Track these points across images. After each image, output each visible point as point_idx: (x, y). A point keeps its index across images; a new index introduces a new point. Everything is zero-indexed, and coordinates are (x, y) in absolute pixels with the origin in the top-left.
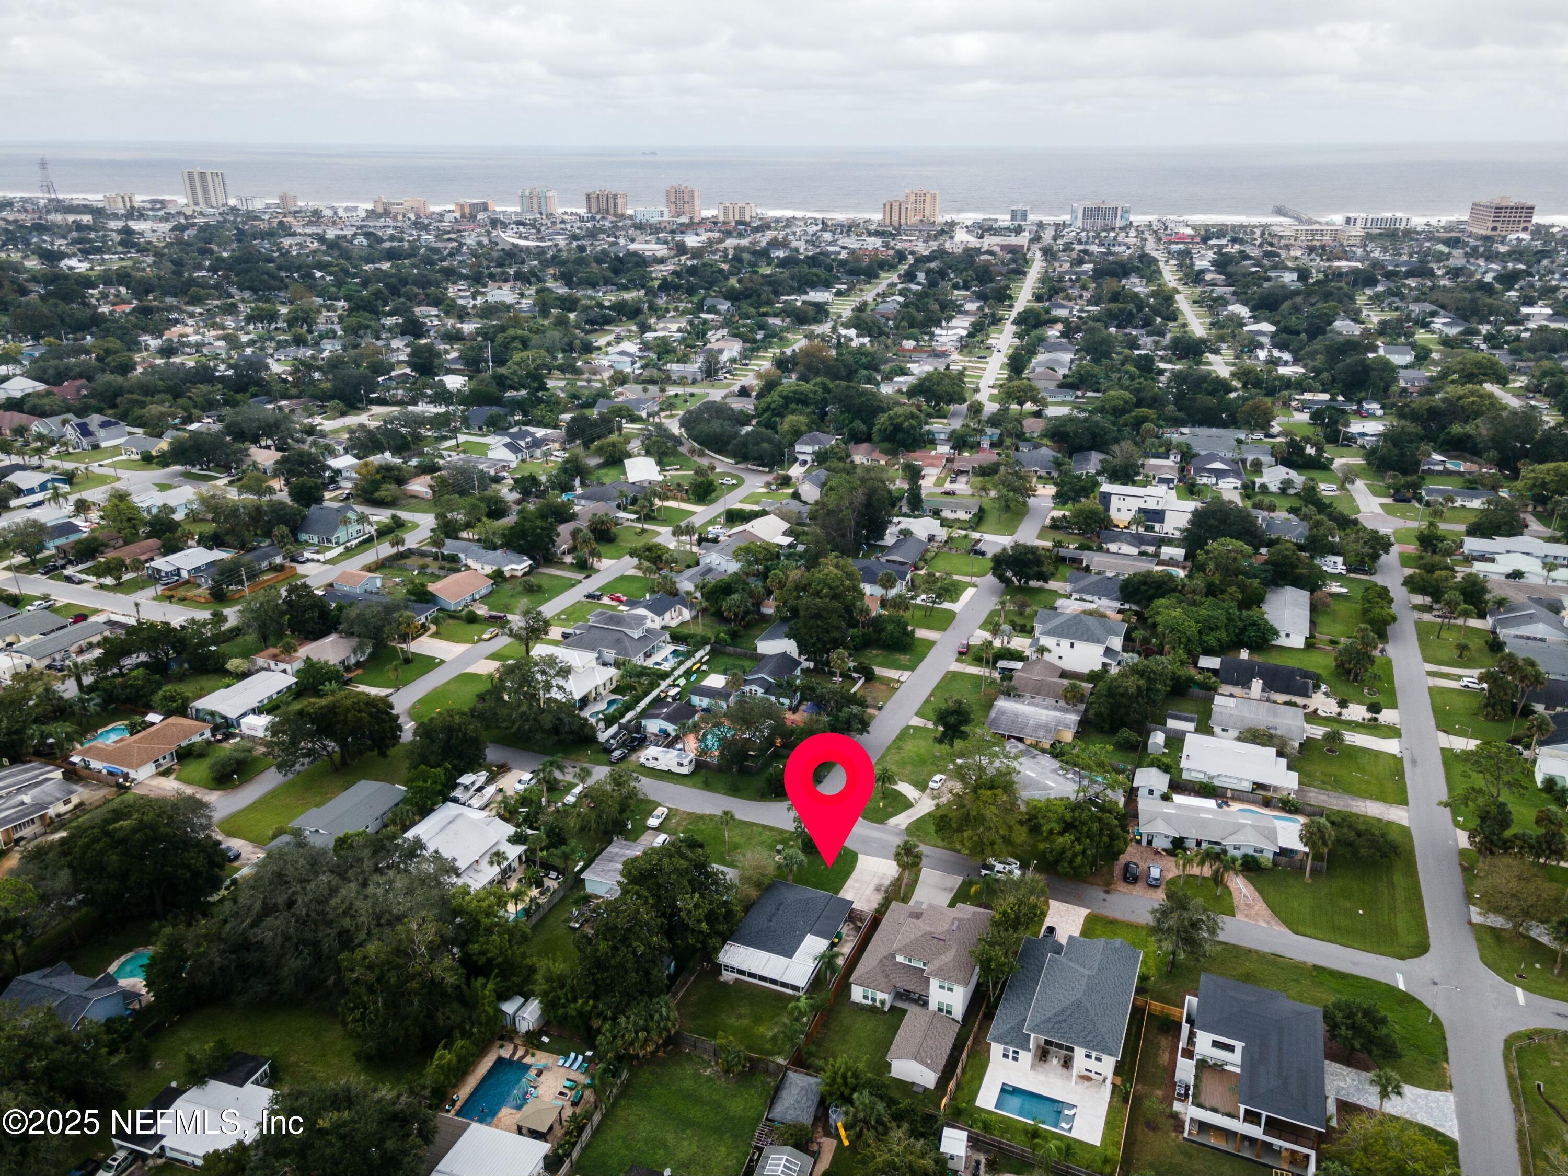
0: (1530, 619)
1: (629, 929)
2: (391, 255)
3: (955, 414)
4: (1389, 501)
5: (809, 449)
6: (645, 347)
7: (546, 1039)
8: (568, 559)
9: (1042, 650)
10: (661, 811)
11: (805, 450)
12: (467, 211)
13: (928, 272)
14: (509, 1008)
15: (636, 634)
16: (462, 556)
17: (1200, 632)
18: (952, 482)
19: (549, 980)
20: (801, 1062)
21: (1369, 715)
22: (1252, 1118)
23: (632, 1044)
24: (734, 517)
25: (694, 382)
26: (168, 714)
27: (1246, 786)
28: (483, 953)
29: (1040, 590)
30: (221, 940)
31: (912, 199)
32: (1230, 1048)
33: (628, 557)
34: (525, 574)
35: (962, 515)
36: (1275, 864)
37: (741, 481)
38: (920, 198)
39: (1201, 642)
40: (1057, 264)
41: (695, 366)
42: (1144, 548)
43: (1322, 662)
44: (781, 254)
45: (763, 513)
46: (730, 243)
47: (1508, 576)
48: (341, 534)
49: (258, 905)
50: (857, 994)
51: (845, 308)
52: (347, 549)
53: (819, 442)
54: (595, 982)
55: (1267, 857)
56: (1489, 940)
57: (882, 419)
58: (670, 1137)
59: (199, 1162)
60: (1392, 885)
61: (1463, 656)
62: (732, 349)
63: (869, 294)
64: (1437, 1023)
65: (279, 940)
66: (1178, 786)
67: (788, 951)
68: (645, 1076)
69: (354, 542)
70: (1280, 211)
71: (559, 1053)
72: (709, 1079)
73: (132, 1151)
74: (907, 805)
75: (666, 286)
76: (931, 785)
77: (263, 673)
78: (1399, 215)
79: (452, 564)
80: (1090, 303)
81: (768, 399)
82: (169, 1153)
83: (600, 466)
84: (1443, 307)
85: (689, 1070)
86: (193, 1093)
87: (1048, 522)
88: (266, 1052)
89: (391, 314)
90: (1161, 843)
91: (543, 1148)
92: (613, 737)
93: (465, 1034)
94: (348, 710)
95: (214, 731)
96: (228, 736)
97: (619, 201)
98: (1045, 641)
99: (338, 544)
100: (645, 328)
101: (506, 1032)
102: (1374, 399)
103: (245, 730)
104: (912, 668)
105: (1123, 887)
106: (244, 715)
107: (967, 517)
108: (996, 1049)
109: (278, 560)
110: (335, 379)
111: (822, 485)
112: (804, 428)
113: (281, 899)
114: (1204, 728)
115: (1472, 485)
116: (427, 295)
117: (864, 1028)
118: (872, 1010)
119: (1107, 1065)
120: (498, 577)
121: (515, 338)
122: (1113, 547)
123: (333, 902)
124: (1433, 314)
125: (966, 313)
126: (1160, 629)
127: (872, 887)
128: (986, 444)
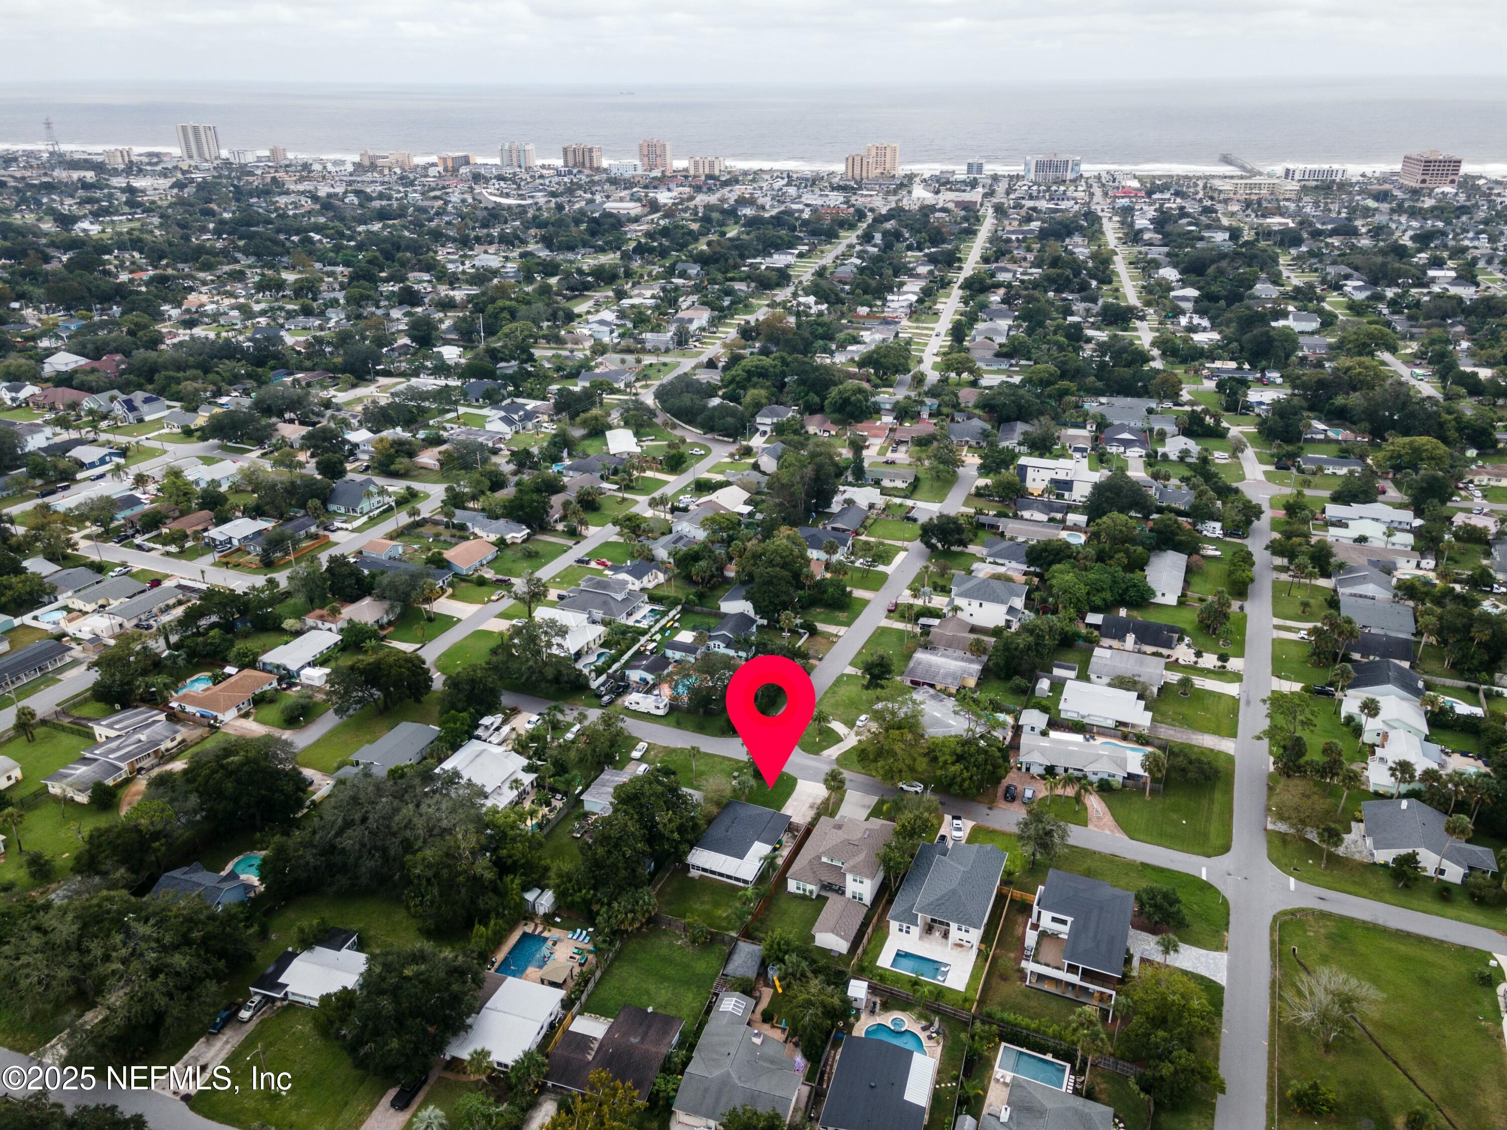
0: (1364, 580)
1: (620, 838)
2: (382, 215)
3: (900, 383)
4: (1271, 468)
5: (768, 421)
6: (622, 315)
7: (558, 920)
8: (560, 527)
9: (956, 609)
10: (642, 745)
11: (765, 422)
12: (450, 164)
13: (885, 234)
14: (530, 896)
15: (619, 597)
16: (469, 525)
17: (1088, 593)
18: (894, 451)
19: (560, 875)
20: (748, 935)
21: (1219, 664)
22: (1072, 969)
23: (622, 922)
24: (703, 487)
25: (667, 351)
26: (242, 668)
27: (1110, 724)
28: (510, 856)
29: (962, 554)
30: (315, 847)
31: (874, 152)
32: (1064, 922)
33: (610, 525)
34: (524, 541)
35: (899, 484)
36: (1124, 785)
37: (708, 451)
38: (881, 152)
39: (1089, 601)
40: (1006, 222)
41: (668, 335)
42: (1053, 515)
43: (1188, 618)
44: (748, 211)
45: (727, 484)
46: (701, 199)
47: (1356, 540)
48: (365, 505)
49: (340, 821)
50: (792, 886)
51: (805, 272)
52: (371, 519)
53: (777, 415)
54: (594, 877)
55: (1117, 782)
56: (1277, 842)
57: (834, 392)
58: (652, 988)
59: (316, 1004)
60: (1212, 801)
61: (1305, 612)
62: (701, 318)
63: (828, 256)
64: (1225, 903)
65: (357, 847)
66: (1056, 724)
67: (740, 854)
68: (633, 945)
69: (376, 512)
70: (1226, 160)
71: (568, 929)
72: (681, 947)
73: (265, 996)
74: (838, 739)
75: (640, 249)
76: (859, 723)
77: (313, 632)
78: (1335, 167)
79: (461, 532)
80: (1034, 265)
81: (733, 372)
82: (291, 997)
83: (584, 437)
84: (1357, 269)
85: (665, 941)
86: (305, 955)
87: (973, 490)
88: (354, 927)
89: (387, 280)
90: (1036, 770)
91: (561, 993)
92: (603, 685)
93: (499, 915)
94: (391, 666)
95: (280, 681)
96: (291, 685)
97: (594, 154)
98: (960, 602)
99: (362, 514)
100: (621, 295)
101: (527, 914)
102: (1276, 368)
103: (304, 680)
104: (848, 624)
105: (1002, 804)
106: (303, 667)
107: (904, 485)
108: (894, 925)
109: (313, 529)
110: (346, 353)
111: (779, 458)
112: (764, 401)
113: (357, 816)
114: (1083, 677)
115: (1345, 453)
116: (420, 261)
117: (797, 911)
118: (803, 898)
119: (975, 935)
120: (501, 544)
121: (503, 309)
122: (1026, 514)
123: (397, 818)
124: (1347, 277)
125: (918, 276)
126: (1055, 591)
127: (807, 805)
128: (925, 415)
